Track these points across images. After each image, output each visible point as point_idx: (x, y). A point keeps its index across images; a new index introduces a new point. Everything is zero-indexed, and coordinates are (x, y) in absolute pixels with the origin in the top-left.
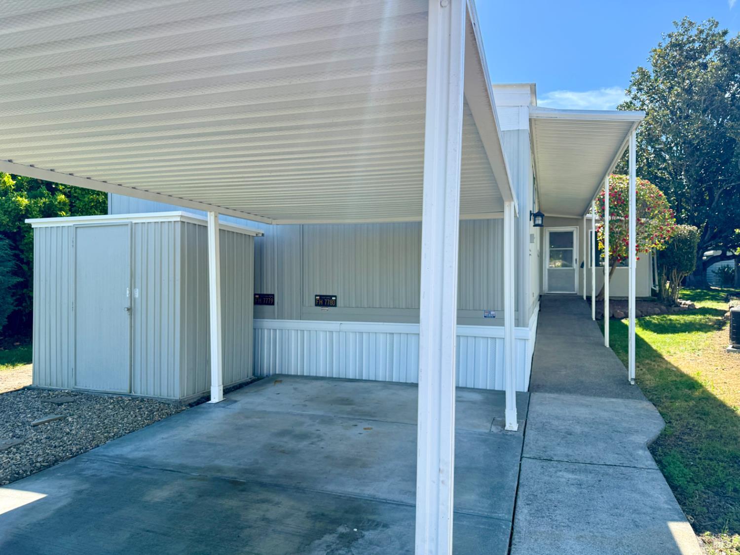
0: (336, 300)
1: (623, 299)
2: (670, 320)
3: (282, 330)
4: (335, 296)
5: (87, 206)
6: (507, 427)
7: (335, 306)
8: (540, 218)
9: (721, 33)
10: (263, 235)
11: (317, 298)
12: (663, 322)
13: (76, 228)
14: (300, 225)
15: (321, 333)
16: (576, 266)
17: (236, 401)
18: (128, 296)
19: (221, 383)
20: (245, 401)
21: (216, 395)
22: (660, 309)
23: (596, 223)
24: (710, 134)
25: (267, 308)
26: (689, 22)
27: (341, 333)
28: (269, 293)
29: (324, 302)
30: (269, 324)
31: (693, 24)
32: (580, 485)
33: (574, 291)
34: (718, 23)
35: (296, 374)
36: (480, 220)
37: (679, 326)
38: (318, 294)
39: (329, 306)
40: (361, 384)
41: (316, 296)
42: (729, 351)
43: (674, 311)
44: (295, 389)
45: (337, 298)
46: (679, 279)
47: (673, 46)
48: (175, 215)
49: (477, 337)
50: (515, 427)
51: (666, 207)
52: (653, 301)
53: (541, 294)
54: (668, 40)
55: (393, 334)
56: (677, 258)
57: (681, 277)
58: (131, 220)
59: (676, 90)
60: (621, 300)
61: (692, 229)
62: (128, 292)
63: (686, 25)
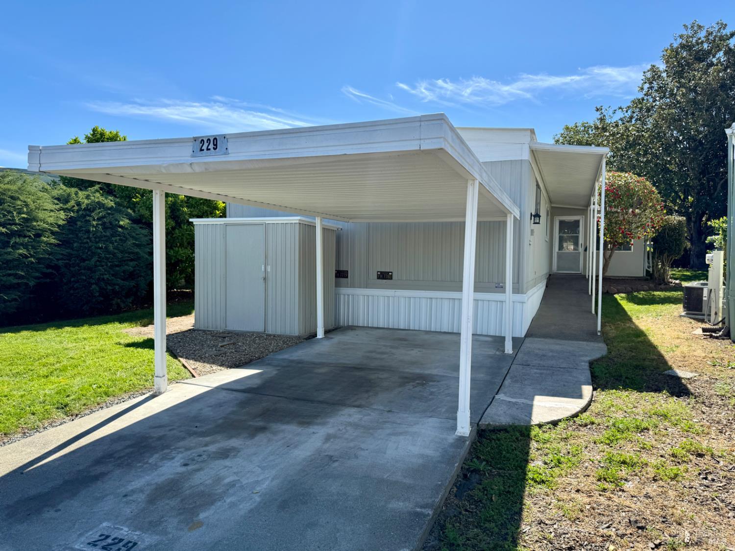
0: (392, 275)
1: (621, 278)
2: (654, 295)
3: (353, 295)
4: (391, 272)
5: (198, 203)
6: (506, 352)
7: (392, 279)
8: (538, 218)
9: (728, 34)
10: (341, 229)
11: (379, 273)
12: (647, 296)
13: (226, 225)
14: (367, 223)
15: (381, 298)
16: (581, 250)
17: (332, 338)
18: (263, 270)
19: (323, 326)
20: (337, 338)
21: (320, 334)
22: (649, 286)
23: (598, 214)
24: (711, 131)
25: (343, 280)
26: (698, 25)
27: (395, 298)
28: (345, 270)
29: (383, 276)
30: (344, 291)
31: (702, 27)
32: (541, 374)
33: (579, 271)
34: (726, 25)
35: (363, 325)
36: (494, 222)
37: (658, 299)
38: (379, 271)
39: (387, 279)
40: (410, 332)
41: (378, 272)
42: (681, 316)
43: (661, 288)
44: (367, 333)
45: (393, 273)
46: (669, 261)
47: (683, 46)
48: (295, 219)
49: (491, 301)
50: (511, 352)
51: (658, 201)
52: (646, 280)
53: (550, 273)
54: (679, 41)
55: (431, 298)
56: (667, 244)
57: (672, 259)
58: (265, 222)
59: (681, 91)
60: (619, 279)
61: (681, 220)
62: (263, 268)
63: (695, 28)
